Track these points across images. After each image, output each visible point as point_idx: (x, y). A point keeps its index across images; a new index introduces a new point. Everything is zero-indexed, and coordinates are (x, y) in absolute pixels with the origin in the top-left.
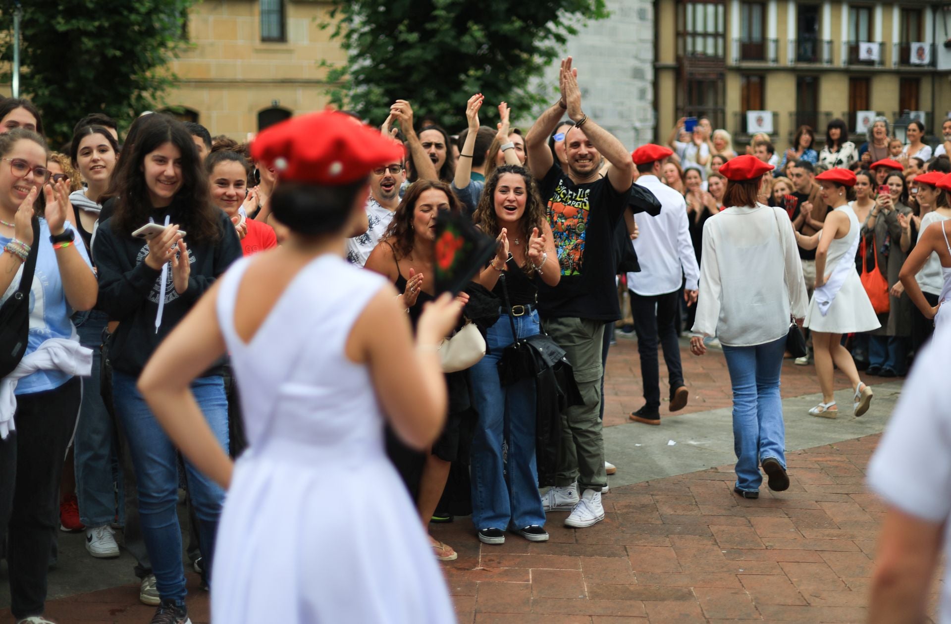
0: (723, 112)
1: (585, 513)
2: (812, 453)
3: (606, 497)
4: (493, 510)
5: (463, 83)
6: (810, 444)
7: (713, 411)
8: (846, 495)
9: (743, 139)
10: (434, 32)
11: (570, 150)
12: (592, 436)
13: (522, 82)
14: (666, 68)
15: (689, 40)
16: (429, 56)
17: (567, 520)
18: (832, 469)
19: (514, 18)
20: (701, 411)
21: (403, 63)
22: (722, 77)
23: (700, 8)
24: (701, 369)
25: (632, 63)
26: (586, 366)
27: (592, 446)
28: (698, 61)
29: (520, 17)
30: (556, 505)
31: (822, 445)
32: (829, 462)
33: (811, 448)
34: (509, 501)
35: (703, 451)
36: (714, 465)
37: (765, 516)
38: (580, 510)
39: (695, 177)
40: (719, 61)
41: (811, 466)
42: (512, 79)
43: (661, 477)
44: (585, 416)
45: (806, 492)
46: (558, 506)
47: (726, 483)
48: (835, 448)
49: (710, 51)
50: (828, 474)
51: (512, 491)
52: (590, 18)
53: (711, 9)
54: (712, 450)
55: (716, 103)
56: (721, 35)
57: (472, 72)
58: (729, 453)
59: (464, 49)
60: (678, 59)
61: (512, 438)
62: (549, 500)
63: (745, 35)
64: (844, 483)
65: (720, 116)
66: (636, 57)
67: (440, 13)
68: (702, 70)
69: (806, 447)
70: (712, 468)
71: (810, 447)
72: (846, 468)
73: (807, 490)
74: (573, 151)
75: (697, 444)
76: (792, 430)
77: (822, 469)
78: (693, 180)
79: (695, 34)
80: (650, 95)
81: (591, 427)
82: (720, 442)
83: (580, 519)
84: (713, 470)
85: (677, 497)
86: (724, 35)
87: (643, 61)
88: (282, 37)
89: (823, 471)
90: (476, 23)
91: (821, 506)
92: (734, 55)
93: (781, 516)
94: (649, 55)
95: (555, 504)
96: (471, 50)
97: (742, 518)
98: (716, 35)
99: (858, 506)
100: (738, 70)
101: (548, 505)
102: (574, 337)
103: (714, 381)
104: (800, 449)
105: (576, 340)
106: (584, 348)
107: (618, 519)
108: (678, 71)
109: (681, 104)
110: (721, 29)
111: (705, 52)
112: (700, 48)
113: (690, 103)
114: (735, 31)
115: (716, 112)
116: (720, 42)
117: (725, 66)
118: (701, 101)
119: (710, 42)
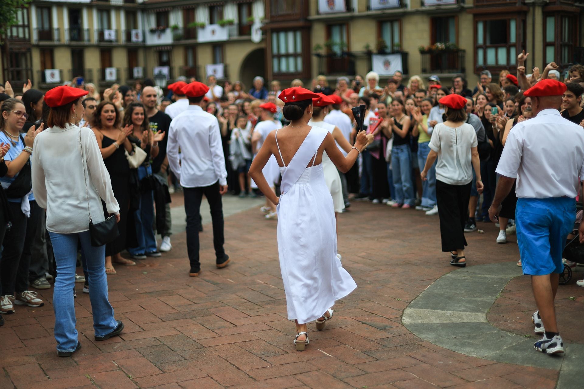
0: (32, 71)
9: (44, 86)
15: (9, 29)
22: (29, 50)
28: (15, 41)
40: (26, 41)
49: (21, 35)
53: (20, 12)
55: (27, 65)
56: (27, 26)
63: (40, 26)
65: (29, 72)
68: (17, 47)
86: (29, 26)
92: (35, 37)
98: (23, 26)
100: (37, 46)
108: (3, 47)
109: (6, 67)
110: (26, 23)
111: (18, 36)
112: (15, 34)
113: (12, 66)
114: (34, 24)
115: (27, 70)
116: (27, 30)
117: (30, 44)
118: (18, 64)
119: (21, 30)
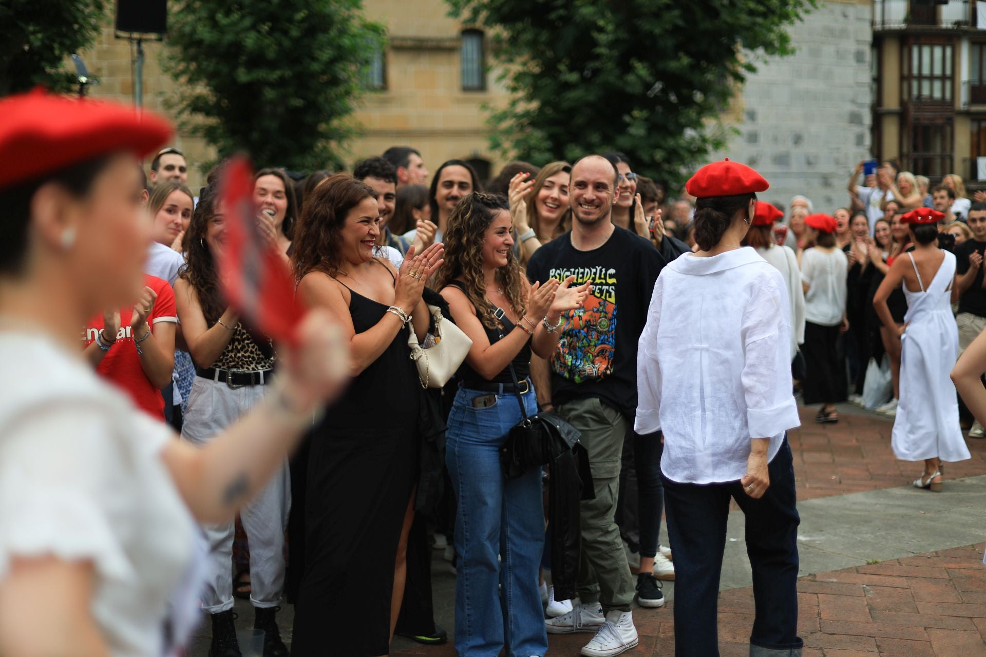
0: (952, 159)
1: (609, 640)
2: (945, 557)
3: (657, 613)
4: (483, 636)
5: (628, 125)
6: (948, 543)
7: (845, 496)
8: (968, 620)
9: (973, 186)
10: (596, 72)
11: (575, 189)
12: (603, 547)
13: (696, 125)
14: (890, 113)
15: (915, 84)
16: (591, 97)
17: (584, 648)
18: (963, 580)
19: (681, 54)
20: (830, 495)
21: (565, 105)
22: (950, 122)
23: (926, 51)
24: (854, 441)
25: (849, 108)
26: (600, 459)
27: (606, 559)
28: (924, 105)
29: (689, 53)
30: (582, 625)
31: (962, 546)
32: (962, 570)
33: (947, 550)
34: (503, 626)
35: (810, 550)
36: (813, 571)
37: (849, 648)
38: (604, 635)
39: (863, 224)
40: (946, 105)
41: (937, 575)
42: (683, 120)
43: (741, 586)
44: (593, 522)
45: (919, 613)
46: (584, 625)
47: (818, 598)
48: (977, 550)
49: (937, 94)
50: (955, 588)
51: (509, 613)
52: (773, 53)
53: (938, 51)
54: (820, 549)
55: (943, 149)
56: (950, 78)
57: (636, 113)
58: (840, 554)
59: (629, 89)
60: (902, 103)
61: (509, 545)
62: (574, 619)
63: (976, 78)
64: (972, 602)
65: (948, 162)
66: (853, 102)
67: (602, 50)
68: (929, 115)
69: (940, 548)
70: (810, 575)
71: (946, 548)
72: (981, 580)
73: (919, 610)
74: (577, 191)
75: (806, 541)
76: (932, 523)
77: (950, 580)
78: (861, 227)
79: (920, 77)
80: (868, 141)
81: (601, 535)
82: (835, 538)
83: (601, 647)
84: (809, 578)
85: (747, 616)
86: (953, 78)
87: (861, 105)
88: (482, 87)
89: (951, 583)
90: (641, 60)
91: (928, 635)
92: (963, 97)
93: (869, 649)
94: (867, 98)
95: (580, 624)
96: (637, 89)
97: (816, 651)
98: (943, 78)
99: (979, 637)
100: (967, 114)
101: (572, 624)
102: (589, 420)
103: (863, 457)
104: (932, 550)
105: (591, 423)
106: (601, 434)
107: (655, 646)
108: (902, 116)
109: (905, 150)
110: (948, 72)
111: (931, 96)
112: (926, 92)
113: (915, 148)
114: (965, 74)
115: (943, 158)
116: (948, 84)
117: (953, 111)
118: (927, 146)
119: (937, 85)
